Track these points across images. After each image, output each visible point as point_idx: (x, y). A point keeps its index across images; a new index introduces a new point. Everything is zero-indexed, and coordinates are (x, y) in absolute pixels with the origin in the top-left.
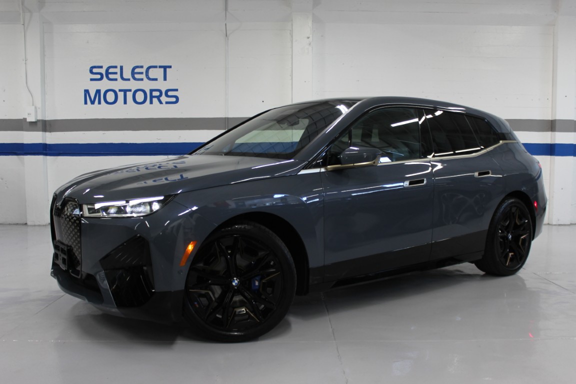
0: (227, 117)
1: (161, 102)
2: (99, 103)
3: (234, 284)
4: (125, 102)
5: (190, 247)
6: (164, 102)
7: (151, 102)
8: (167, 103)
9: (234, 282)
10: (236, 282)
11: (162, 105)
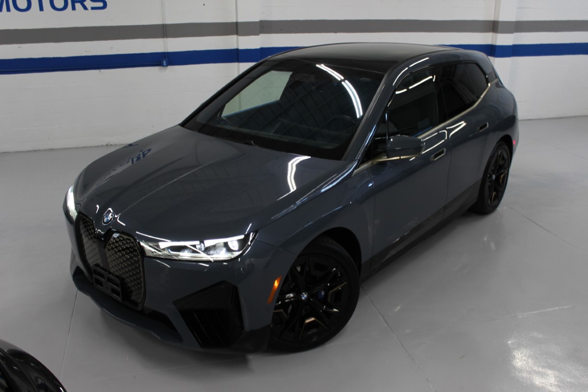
0: (164, 23)
1: (85, 8)
2: (8, 10)
3: (303, 298)
4: (41, 9)
5: (276, 284)
6: (89, 8)
7: (74, 8)
8: (93, 8)
9: (303, 296)
10: (305, 296)
11: (86, 11)
